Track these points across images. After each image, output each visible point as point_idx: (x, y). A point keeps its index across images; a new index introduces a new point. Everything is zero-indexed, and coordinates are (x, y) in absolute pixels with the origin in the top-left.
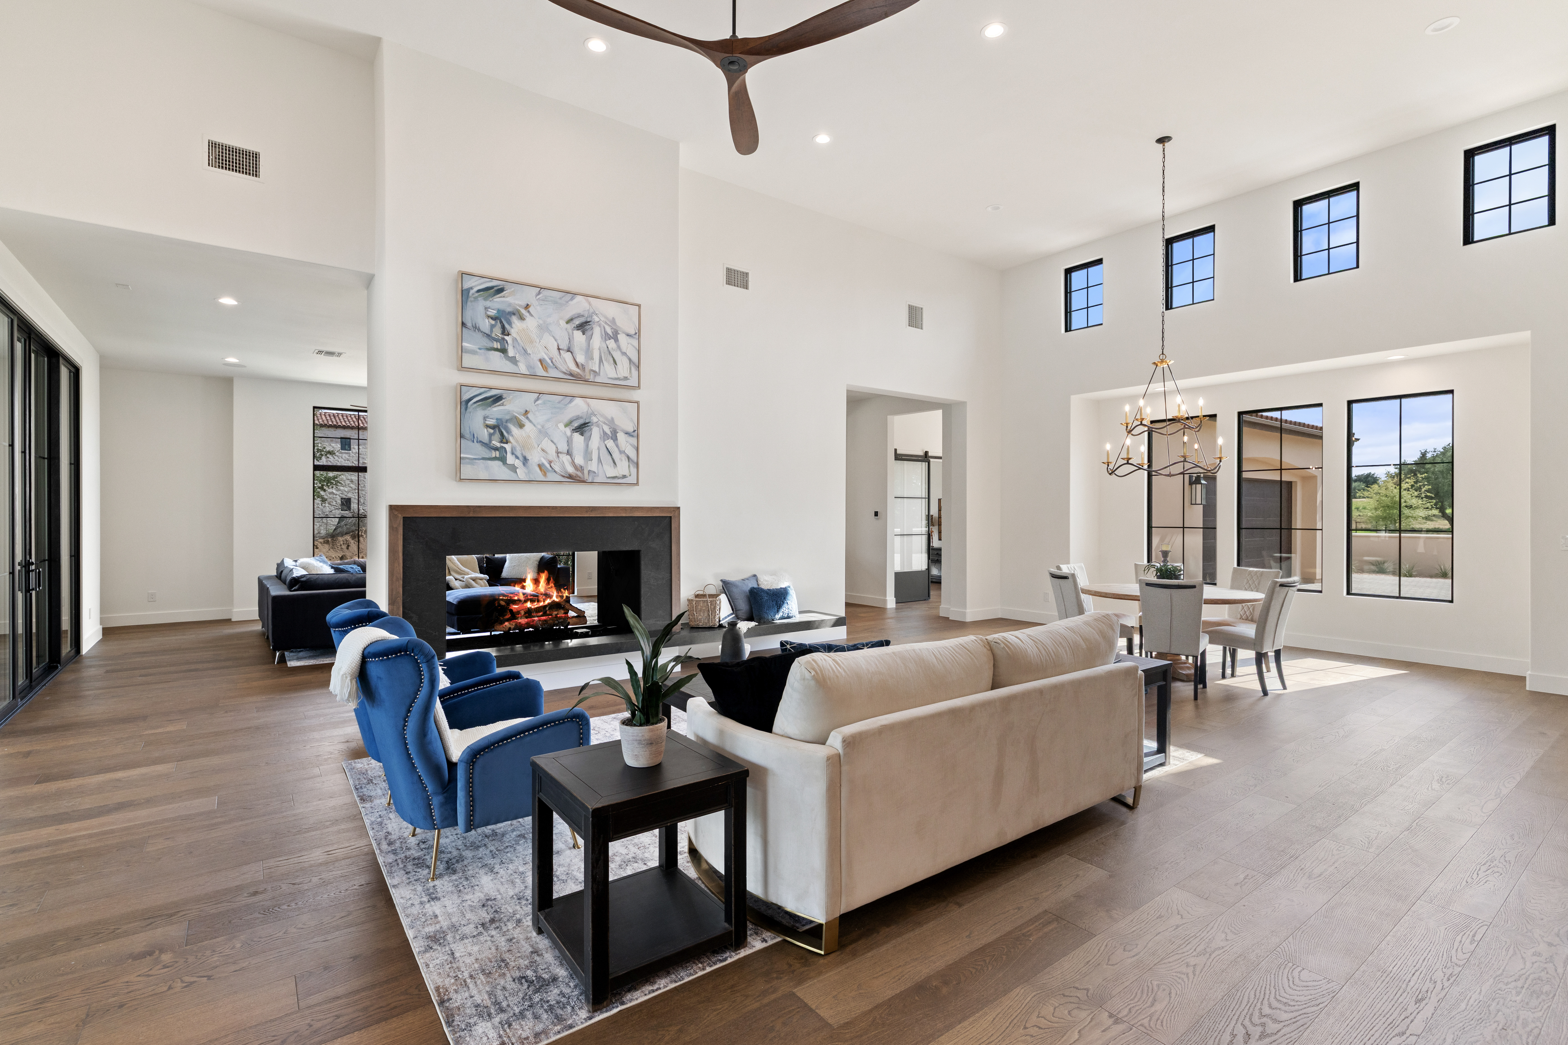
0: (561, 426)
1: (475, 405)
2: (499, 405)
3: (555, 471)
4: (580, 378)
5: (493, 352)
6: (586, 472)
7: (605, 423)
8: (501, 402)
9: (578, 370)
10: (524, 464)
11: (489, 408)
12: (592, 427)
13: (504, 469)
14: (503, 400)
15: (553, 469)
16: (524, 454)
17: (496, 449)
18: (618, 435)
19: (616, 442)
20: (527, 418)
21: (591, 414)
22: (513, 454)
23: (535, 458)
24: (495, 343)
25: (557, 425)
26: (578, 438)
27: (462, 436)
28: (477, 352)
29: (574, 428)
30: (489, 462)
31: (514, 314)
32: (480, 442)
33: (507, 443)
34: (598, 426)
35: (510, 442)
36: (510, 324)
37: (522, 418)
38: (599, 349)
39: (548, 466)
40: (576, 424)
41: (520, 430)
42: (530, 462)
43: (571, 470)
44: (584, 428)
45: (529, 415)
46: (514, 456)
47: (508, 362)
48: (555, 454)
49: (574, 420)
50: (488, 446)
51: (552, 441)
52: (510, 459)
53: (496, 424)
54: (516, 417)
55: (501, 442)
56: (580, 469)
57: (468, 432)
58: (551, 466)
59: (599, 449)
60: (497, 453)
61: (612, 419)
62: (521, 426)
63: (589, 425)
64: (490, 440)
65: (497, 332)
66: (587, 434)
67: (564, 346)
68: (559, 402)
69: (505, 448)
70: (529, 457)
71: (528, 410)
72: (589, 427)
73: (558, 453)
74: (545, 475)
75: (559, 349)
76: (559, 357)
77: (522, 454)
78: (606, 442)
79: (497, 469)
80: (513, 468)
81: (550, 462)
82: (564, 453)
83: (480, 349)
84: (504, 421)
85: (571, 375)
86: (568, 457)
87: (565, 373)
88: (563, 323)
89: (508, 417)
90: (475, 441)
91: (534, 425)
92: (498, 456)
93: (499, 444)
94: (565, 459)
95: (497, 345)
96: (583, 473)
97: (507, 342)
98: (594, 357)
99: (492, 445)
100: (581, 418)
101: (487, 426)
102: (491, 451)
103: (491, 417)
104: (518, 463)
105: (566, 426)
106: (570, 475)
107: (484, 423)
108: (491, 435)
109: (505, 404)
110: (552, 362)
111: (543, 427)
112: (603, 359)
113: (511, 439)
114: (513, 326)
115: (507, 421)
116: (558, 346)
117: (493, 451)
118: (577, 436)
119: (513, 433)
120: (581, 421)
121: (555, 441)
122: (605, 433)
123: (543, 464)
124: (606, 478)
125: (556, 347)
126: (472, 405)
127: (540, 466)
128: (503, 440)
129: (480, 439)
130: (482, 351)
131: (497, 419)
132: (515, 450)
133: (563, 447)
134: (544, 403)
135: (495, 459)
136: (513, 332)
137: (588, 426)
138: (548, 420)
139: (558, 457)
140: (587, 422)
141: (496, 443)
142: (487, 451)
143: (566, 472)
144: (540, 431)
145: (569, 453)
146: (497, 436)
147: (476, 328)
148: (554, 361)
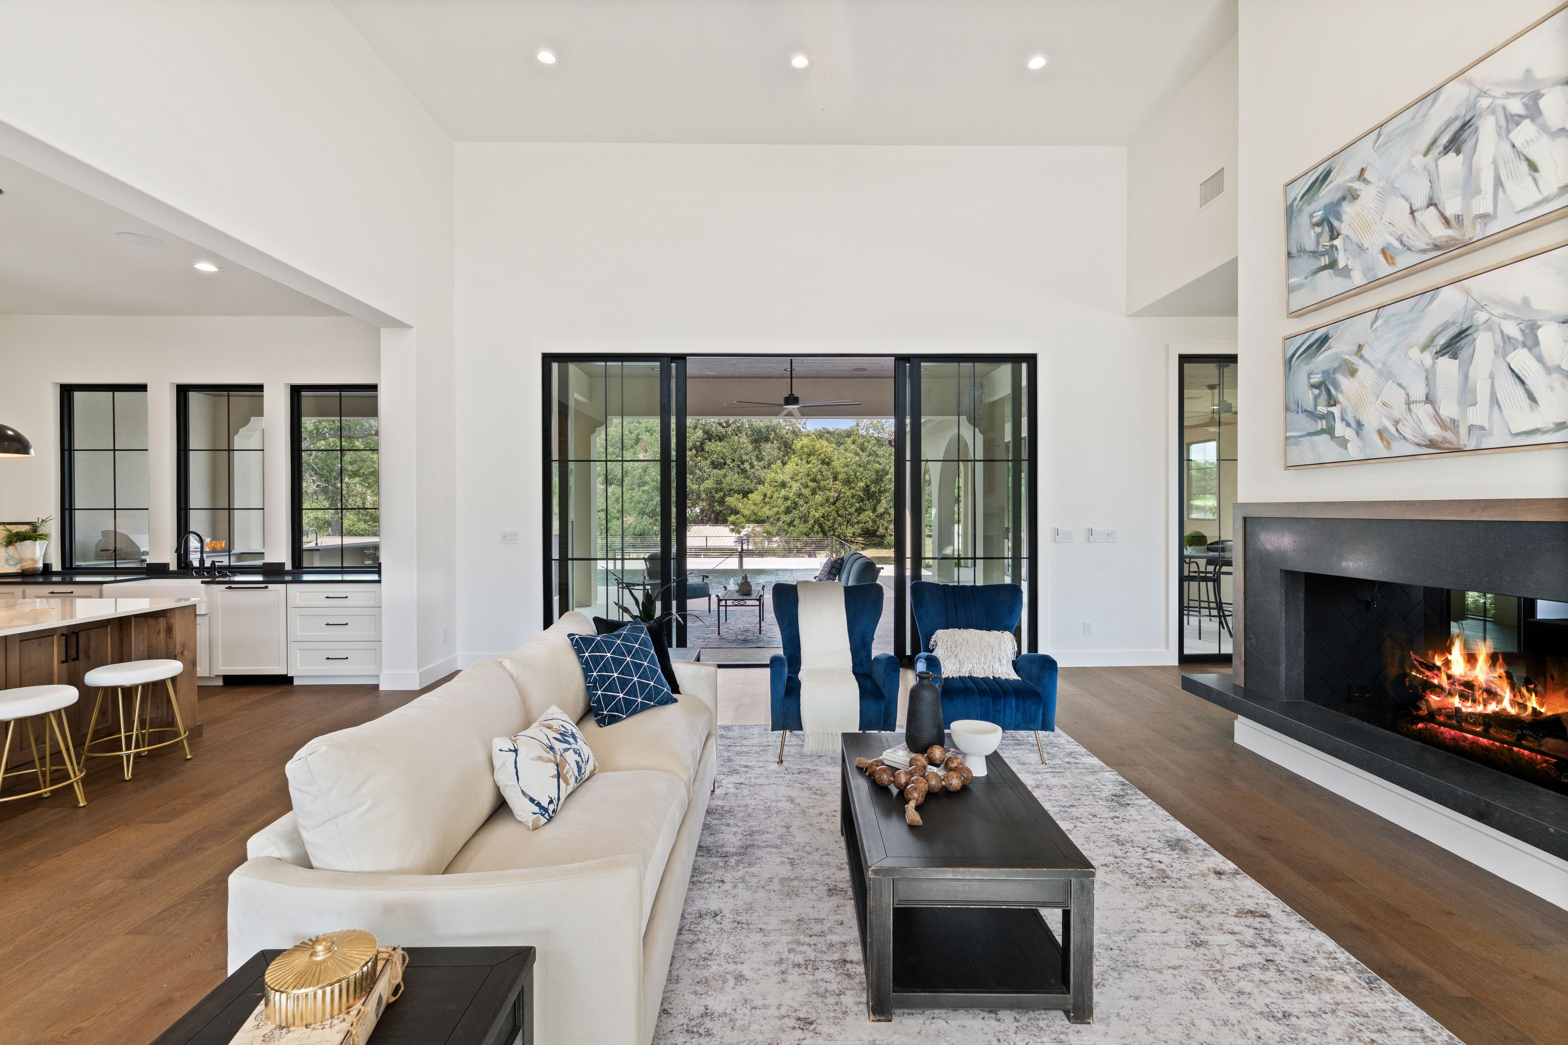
0: (1415, 353)
1: (1299, 360)
2: (1325, 350)
3: (1404, 438)
4: (1454, 245)
5: (1321, 274)
6: (1463, 430)
7: (1506, 317)
8: (1327, 344)
9: (1449, 232)
10: (1358, 434)
11: (1314, 359)
12: (1476, 335)
13: (1333, 445)
14: (1330, 341)
15: (1400, 434)
16: (1357, 417)
17: (1322, 417)
18: (1540, 333)
19: (1535, 350)
20: (1362, 357)
21: (1475, 308)
22: (1343, 419)
23: (1373, 419)
24: (1322, 258)
25: (1406, 354)
26: (1447, 365)
27: (1287, 409)
28: (1303, 284)
29: (1438, 349)
30: (1315, 437)
31: (1344, 198)
32: (1306, 411)
33: (1335, 405)
34: (1490, 329)
35: (1339, 402)
36: (1339, 218)
37: (1355, 359)
38: (1494, 163)
39: (1393, 430)
40: (1442, 340)
41: (1352, 380)
42: (1366, 428)
43: (1433, 431)
44: (1458, 342)
45: (1365, 352)
46: (1344, 422)
47: (1338, 279)
48: (1403, 406)
49: (1438, 334)
50: (1313, 415)
51: (1399, 385)
52: (1340, 429)
53: (1321, 379)
54: (1345, 362)
55: (1329, 405)
56: (1452, 425)
57: (1292, 400)
58: (1397, 430)
59: (1492, 377)
60: (1324, 422)
61: (1526, 301)
62: (1353, 372)
63: (1468, 332)
64: (1316, 406)
65: (1325, 241)
66: (1464, 354)
67: (1419, 201)
68: (1411, 310)
69: (1333, 413)
70: (1364, 421)
71: (1362, 343)
72: (1470, 338)
73: (1408, 403)
74: (1388, 445)
75: (1412, 212)
76: (1412, 227)
77: (1355, 418)
78: (1508, 359)
79: (1325, 448)
80: (1343, 442)
81: (1396, 423)
82: (1420, 402)
83: (1306, 278)
84: (1331, 372)
85: (1436, 247)
86: (1428, 406)
87: (1424, 251)
88: (1419, 161)
89: (1335, 365)
90: (1300, 411)
91: (1372, 366)
92: (1324, 427)
93: (1325, 408)
94: (1423, 411)
95: (1324, 261)
96: (1457, 434)
97: (1337, 249)
98: (1483, 187)
99: (1317, 412)
100: (1454, 323)
101: (1313, 386)
102: (1316, 422)
103: (1315, 371)
104: (1348, 433)
105: (1423, 349)
106: (1430, 441)
107: (1309, 382)
108: (1316, 398)
109: (1331, 346)
110: (1401, 242)
111: (1384, 364)
112: (1504, 178)
113: (1340, 397)
114: (1345, 217)
115: (1335, 371)
116: (1411, 208)
117: (1319, 422)
118: (1445, 362)
119: (1343, 387)
120: (1453, 331)
121: (1404, 384)
122: (1507, 339)
123: (1385, 428)
124: (1509, 438)
125: (1408, 211)
126: (1295, 362)
127: (1381, 433)
128: (1332, 401)
129: (1305, 407)
130: (1309, 279)
131: (1323, 372)
132: (1346, 413)
133: (1418, 391)
134: (1386, 322)
135: (1322, 432)
136: (1344, 228)
137: (1467, 336)
138: (1392, 350)
139: (1410, 410)
140: (1465, 327)
141: (1322, 409)
142: (1312, 422)
143: (1425, 436)
144: (1380, 373)
145: (1429, 399)
146: (1324, 397)
147: (1302, 251)
148: (1404, 239)
